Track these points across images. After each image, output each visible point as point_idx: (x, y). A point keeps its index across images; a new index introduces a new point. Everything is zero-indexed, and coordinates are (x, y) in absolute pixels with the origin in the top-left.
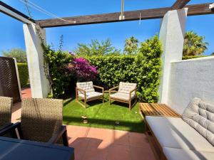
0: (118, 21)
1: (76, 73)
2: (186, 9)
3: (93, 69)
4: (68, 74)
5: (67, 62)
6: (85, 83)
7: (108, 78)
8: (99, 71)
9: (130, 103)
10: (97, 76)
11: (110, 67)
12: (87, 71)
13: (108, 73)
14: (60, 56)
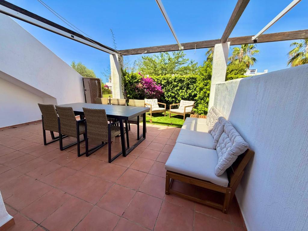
0: (179, 50)
1: (144, 91)
2: (229, 43)
3: (158, 87)
4: (138, 92)
5: (137, 82)
6: (151, 100)
7: (173, 97)
8: (164, 90)
9: (184, 115)
10: (162, 95)
11: (174, 87)
12: (153, 90)
13: (173, 92)
14: (133, 77)
